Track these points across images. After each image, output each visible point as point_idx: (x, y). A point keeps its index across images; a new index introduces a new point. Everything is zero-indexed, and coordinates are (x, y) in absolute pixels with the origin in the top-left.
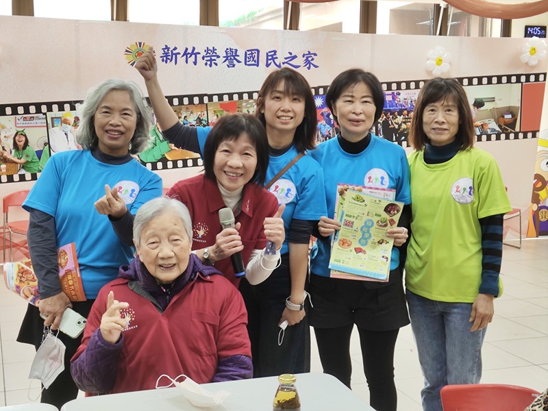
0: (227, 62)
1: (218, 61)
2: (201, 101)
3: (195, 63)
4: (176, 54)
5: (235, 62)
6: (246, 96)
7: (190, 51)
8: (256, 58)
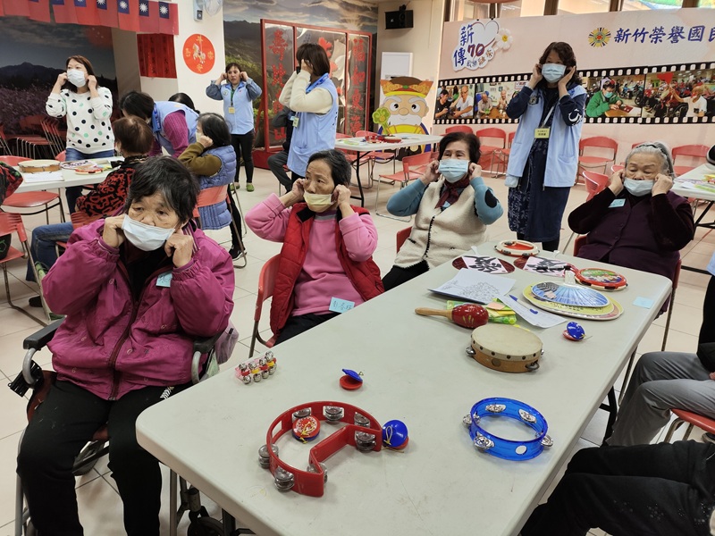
0: (671, 39)
1: (663, 38)
2: (641, 72)
3: (642, 41)
4: (627, 35)
5: (679, 38)
6: (683, 68)
7: (639, 32)
8: (700, 34)
